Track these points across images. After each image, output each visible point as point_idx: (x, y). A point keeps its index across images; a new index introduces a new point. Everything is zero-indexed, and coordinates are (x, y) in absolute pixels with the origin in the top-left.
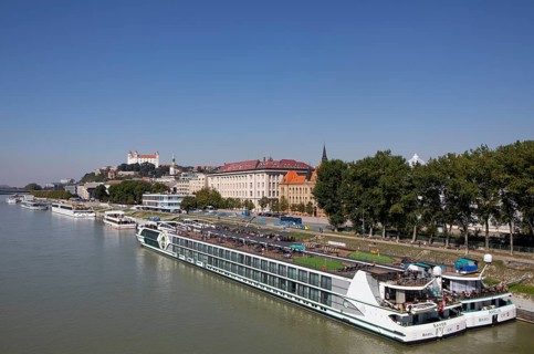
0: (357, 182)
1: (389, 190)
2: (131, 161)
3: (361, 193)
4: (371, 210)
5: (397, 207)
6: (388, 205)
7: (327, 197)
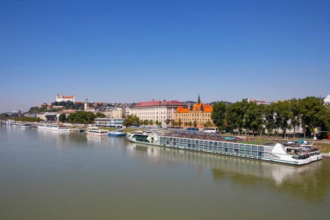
0: (234, 113)
1: (253, 115)
2: (59, 100)
3: (236, 117)
4: (241, 124)
5: (255, 123)
6: (251, 122)
7: (217, 119)
